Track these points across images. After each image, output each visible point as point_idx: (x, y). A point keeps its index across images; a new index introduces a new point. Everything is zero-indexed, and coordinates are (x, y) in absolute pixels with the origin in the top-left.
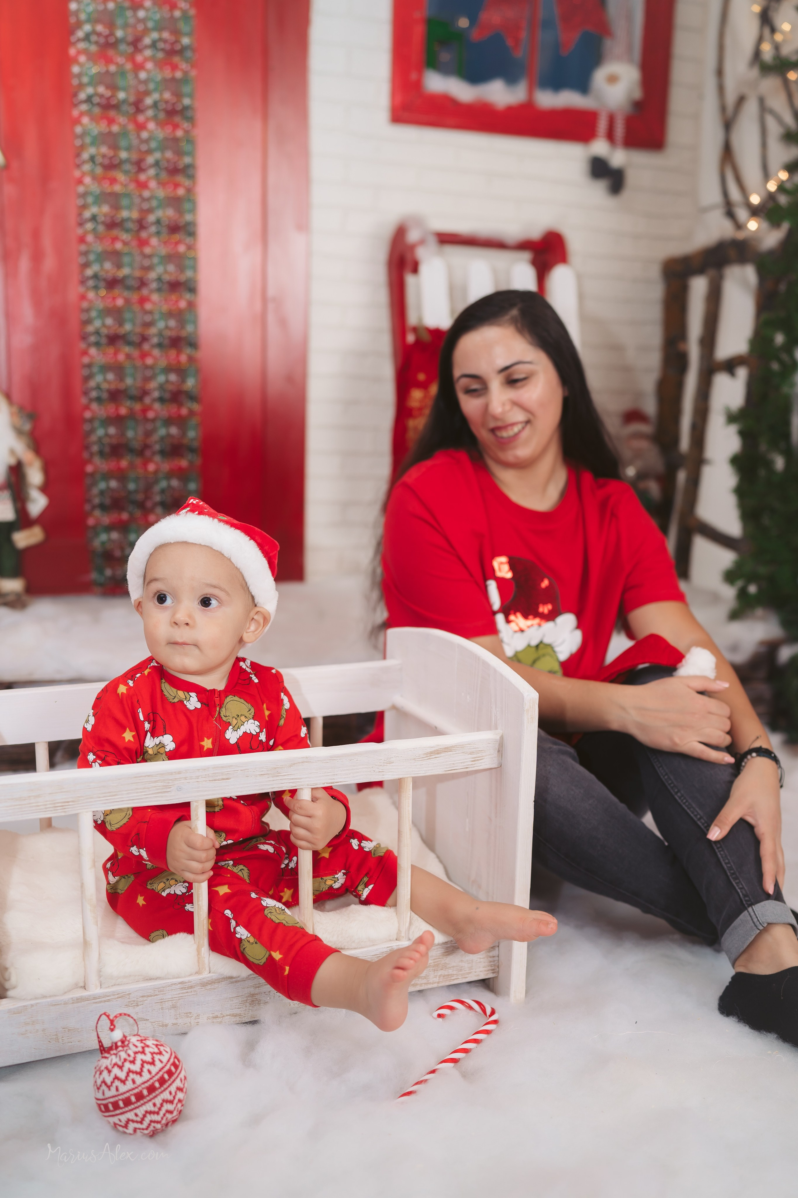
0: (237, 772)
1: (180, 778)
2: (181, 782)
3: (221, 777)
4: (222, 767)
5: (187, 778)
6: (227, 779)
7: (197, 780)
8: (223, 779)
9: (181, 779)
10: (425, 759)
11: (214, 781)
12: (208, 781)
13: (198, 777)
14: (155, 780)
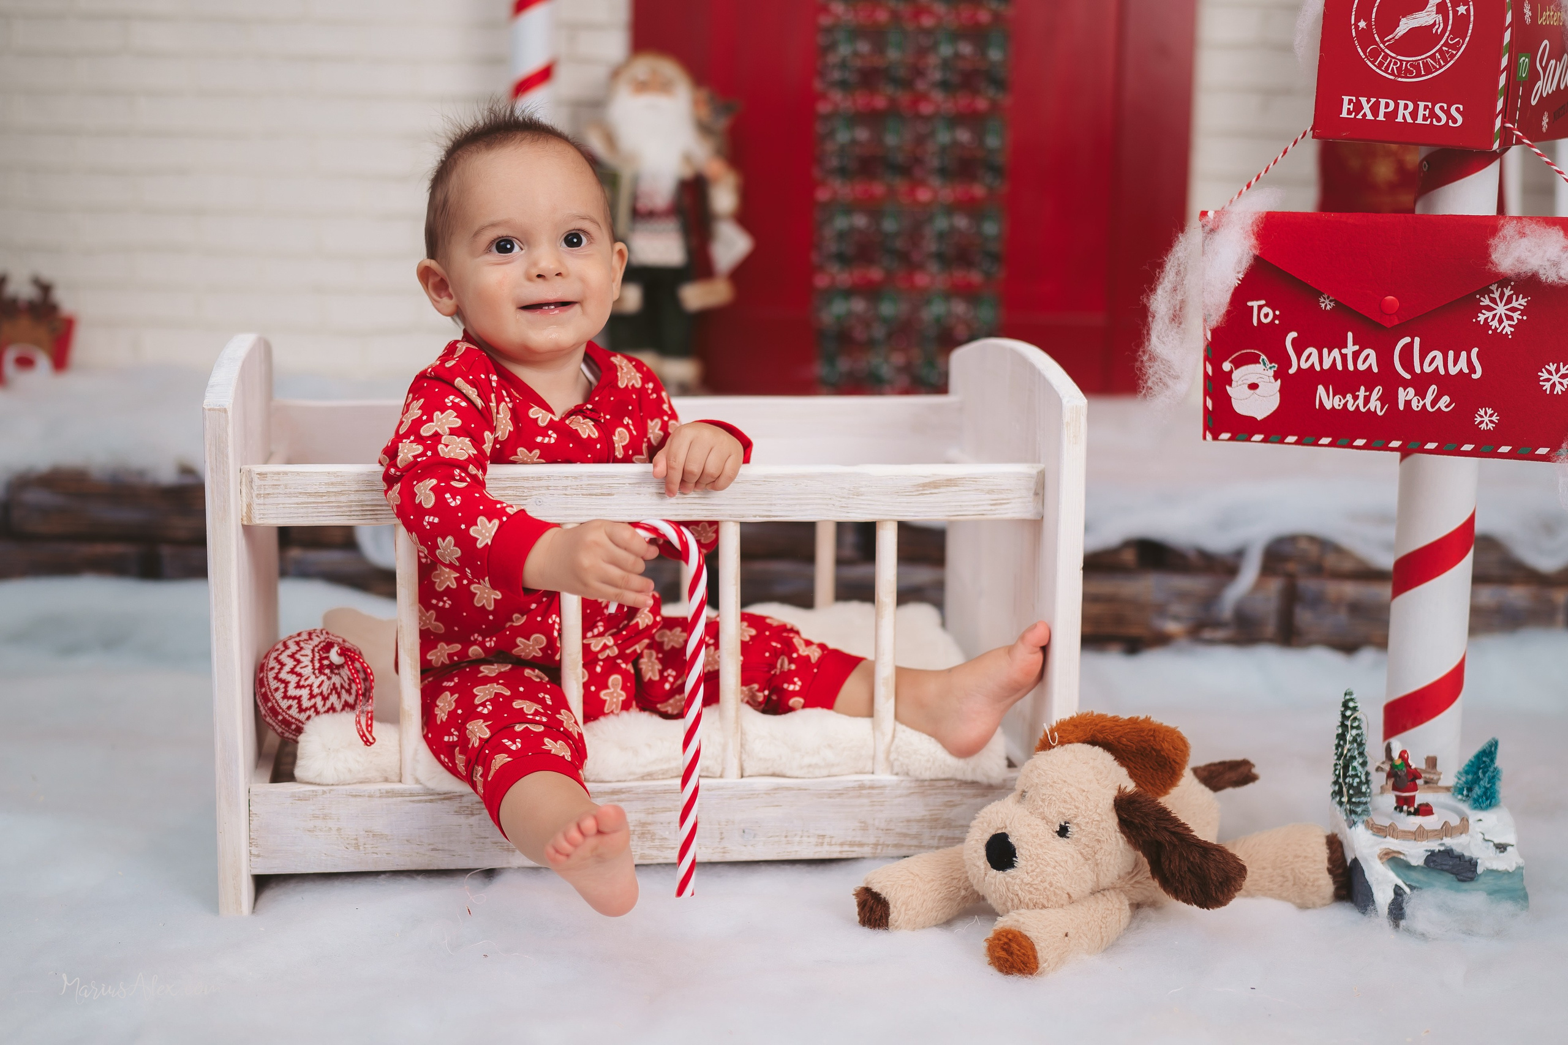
0: (623, 485)
1: (539, 487)
2: (540, 492)
3: (599, 491)
4: (602, 476)
5: (550, 488)
6: (609, 494)
7: (564, 492)
8: (603, 494)
9: (540, 489)
10: (914, 494)
11: (589, 496)
12: (581, 496)
13: (566, 488)
14: (504, 486)
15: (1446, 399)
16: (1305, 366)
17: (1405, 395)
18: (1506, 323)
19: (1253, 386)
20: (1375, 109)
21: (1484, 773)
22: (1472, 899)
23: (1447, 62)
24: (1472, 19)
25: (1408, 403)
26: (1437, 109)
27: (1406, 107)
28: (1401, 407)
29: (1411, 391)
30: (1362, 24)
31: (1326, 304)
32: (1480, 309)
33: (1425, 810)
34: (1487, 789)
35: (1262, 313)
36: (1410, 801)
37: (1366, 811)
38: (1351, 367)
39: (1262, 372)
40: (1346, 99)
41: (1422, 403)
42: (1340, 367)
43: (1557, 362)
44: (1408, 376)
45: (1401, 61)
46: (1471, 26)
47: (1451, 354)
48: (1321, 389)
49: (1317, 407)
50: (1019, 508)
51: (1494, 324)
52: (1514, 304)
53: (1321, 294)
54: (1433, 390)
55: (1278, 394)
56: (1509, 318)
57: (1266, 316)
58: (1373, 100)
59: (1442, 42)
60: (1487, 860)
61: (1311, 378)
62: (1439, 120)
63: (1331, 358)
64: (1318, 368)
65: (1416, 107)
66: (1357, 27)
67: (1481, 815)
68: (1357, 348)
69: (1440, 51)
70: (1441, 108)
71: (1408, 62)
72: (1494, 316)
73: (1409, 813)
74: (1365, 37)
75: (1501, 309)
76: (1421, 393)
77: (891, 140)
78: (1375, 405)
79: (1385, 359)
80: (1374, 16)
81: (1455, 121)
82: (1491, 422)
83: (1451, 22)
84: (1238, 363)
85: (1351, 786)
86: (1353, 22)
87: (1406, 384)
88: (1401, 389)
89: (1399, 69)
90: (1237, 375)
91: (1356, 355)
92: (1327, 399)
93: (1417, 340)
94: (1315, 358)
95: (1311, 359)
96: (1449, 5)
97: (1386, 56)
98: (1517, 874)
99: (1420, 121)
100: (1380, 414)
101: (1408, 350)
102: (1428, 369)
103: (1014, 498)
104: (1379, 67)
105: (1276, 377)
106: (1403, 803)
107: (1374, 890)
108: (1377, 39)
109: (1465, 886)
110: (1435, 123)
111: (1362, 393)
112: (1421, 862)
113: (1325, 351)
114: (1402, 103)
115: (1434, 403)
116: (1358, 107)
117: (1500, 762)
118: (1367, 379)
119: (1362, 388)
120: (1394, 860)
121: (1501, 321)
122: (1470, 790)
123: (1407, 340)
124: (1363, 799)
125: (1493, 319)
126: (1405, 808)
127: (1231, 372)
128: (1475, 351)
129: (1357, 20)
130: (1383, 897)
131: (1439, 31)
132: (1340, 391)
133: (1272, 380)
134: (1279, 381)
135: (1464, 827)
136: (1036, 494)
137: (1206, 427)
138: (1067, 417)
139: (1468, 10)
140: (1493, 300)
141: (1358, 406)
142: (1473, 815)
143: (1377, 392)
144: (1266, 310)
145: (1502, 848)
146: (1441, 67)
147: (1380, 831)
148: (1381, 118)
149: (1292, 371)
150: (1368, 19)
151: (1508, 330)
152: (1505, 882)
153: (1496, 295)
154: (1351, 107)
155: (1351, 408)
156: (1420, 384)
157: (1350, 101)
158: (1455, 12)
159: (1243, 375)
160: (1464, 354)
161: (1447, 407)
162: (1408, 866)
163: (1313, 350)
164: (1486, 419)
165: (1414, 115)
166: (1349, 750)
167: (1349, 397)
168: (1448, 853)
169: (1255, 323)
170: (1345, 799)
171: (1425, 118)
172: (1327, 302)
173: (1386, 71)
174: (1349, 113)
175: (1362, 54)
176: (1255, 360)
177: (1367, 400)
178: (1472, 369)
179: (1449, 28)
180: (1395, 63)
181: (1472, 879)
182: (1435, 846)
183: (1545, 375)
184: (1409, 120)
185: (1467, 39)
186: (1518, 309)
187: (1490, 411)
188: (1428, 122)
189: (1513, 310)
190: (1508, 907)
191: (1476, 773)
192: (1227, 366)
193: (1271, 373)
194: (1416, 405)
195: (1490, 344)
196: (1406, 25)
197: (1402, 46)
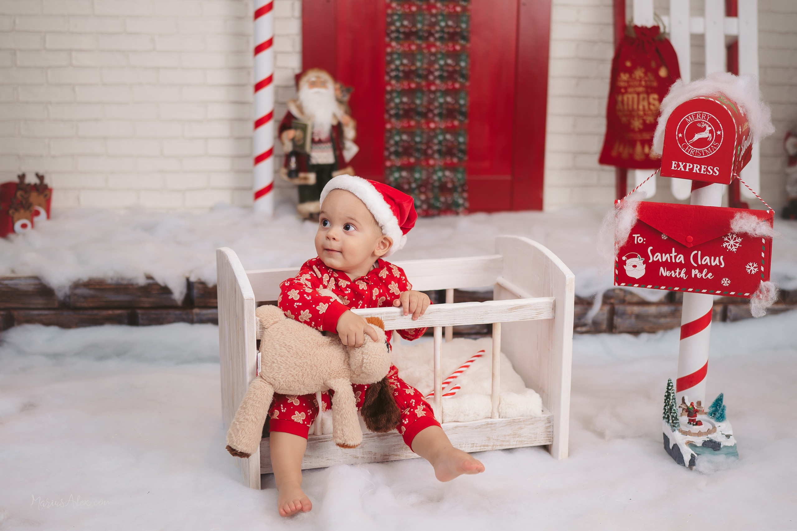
15: (710, 274)
16: (655, 260)
17: (694, 272)
18: (734, 247)
19: (635, 266)
20: (685, 167)
21: (720, 407)
22: (719, 458)
23: (713, 152)
24: (723, 136)
25: (696, 275)
26: (709, 168)
27: (697, 167)
28: (693, 276)
29: (697, 271)
30: (680, 135)
31: (664, 237)
32: (724, 242)
34: (721, 414)
35: (639, 239)
36: (694, 420)
37: (679, 426)
38: (674, 261)
39: (638, 261)
40: (674, 162)
41: (701, 275)
42: (669, 261)
43: (752, 262)
44: (696, 265)
45: (695, 150)
46: (722, 139)
47: (713, 258)
48: (662, 269)
49: (660, 275)
50: (546, 315)
51: (729, 247)
52: (737, 241)
53: (662, 233)
54: (705, 271)
55: (645, 270)
56: (735, 246)
57: (640, 240)
58: (684, 163)
59: (711, 144)
60: (725, 442)
61: (658, 264)
62: (710, 172)
63: (666, 257)
64: (660, 261)
65: (701, 167)
66: (678, 136)
67: (719, 424)
68: (676, 254)
69: (710, 147)
70: (711, 168)
71: (698, 150)
72: (729, 245)
73: (694, 425)
74: (681, 140)
75: (732, 242)
76: (701, 272)
77: (418, 102)
78: (683, 275)
79: (687, 258)
80: (685, 132)
81: (716, 173)
82: (728, 283)
83: (714, 137)
84: (629, 257)
85: (673, 417)
86: (677, 134)
87: (695, 268)
88: (693, 270)
89: (694, 153)
90: (628, 262)
91: (676, 257)
92: (664, 272)
93: (700, 252)
94: (659, 257)
95: (658, 257)
96: (714, 131)
97: (689, 148)
98: (735, 447)
99: (702, 172)
100: (685, 278)
101: (696, 257)
102: (704, 263)
103: (545, 311)
104: (687, 151)
105: (644, 263)
106: (691, 421)
107: (684, 456)
108: (686, 141)
109: (716, 452)
110: (708, 173)
111: (678, 270)
112: (701, 445)
113: (664, 254)
114: (695, 165)
115: (706, 276)
116: (678, 166)
117: (725, 403)
118: (680, 266)
119: (678, 269)
120: (691, 445)
121: (732, 247)
122: (715, 414)
123: (696, 252)
124: (678, 421)
125: (729, 246)
126: (692, 423)
127: (626, 260)
128: (722, 257)
129: (678, 134)
130: (687, 459)
131: (710, 140)
132: (669, 269)
133: (642, 264)
134: (645, 265)
135: (714, 429)
136: (553, 309)
137: (615, 281)
138: (568, 282)
139: (721, 133)
140: (729, 239)
141: (676, 275)
142: (717, 424)
143: (684, 270)
144: (640, 238)
145: (728, 436)
146: (711, 153)
147: (685, 433)
148: (687, 170)
149: (650, 261)
150: (683, 133)
151: (735, 250)
152: (731, 450)
153: (730, 237)
154: (676, 165)
155: (673, 276)
156: (701, 268)
157: (675, 163)
158: (716, 133)
159: (630, 262)
160: (717, 258)
161: (711, 277)
162: (696, 446)
163: (659, 254)
164: (726, 282)
165: (700, 170)
166: (671, 402)
167: (673, 272)
168: (711, 441)
169: (636, 243)
170: (671, 421)
171: (704, 172)
172: (665, 236)
173: (689, 153)
174: (675, 167)
175: (680, 146)
176: (635, 256)
177: (680, 273)
178: (721, 264)
179: (714, 139)
180: (693, 151)
181: (719, 450)
182: (705, 438)
183: (748, 267)
184: (698, 172)
185: (721, 144)
186: (738, 243)
187: (727, 279)
188: (705, 173)
189: (737, 243)
190: (732, 458)
191: (716, 407)
192: (624, 258)
193: (642, 261)
194: (699, 276)
195: (728, 255)
196: (697, 137)
197: (696, 144)
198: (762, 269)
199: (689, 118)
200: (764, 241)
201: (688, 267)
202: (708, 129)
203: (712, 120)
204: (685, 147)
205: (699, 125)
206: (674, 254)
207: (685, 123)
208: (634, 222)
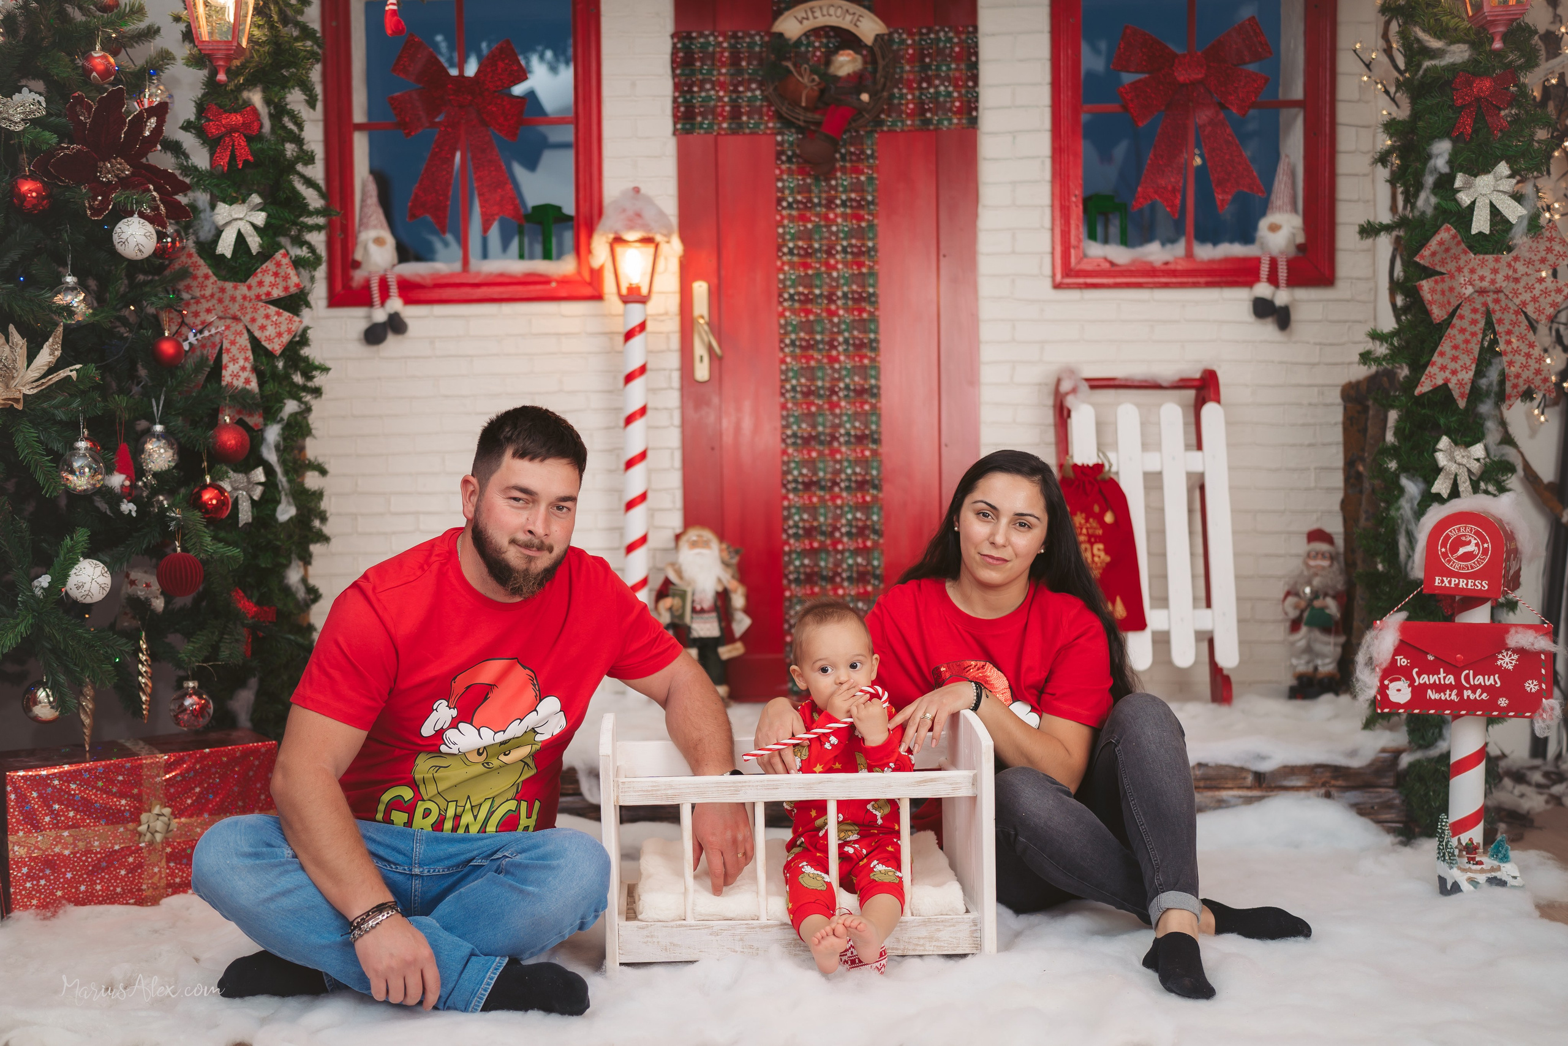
15: (1485, 695)
16: (1421, 682)
17: (1467, 693)
18: (1510, 665)
19: (1399, 690)
20: (1450, 582)
21: (1502, 849)
23: (1480, 565)
24: (1490, 549)
25: (1468, 696)
26: (1477, 583)
27: (1463, 582)
28: (1466, 698)
29: (1470, 692)
30: (1443, 550)
31: (1431, 658)
32: (1498, 659)
33: (1480, 863)
34: (1505, 855)
35: (1402, 661)
36: (1474, 859)
37: (1457, 863)
38: (1442, 682)
39: (1403, 684)
40: (1437, 578)
41: (1475, 696)
42: (1437, 682)
43: (1532, 679)
44: (1468, 686)
45: (1460, 564)
46: (1490, 551)
47: (1487, 677)
48: (1429, 691)
49: (1428, 698)
52: (1513, 657)
53: (1428, 654)
54: (1479, 691)
55: (1410, 693)
56: (1511, 663)
57: (1404, 662)
59: (1478, 557)
60: (1511, 881)
61: (1424, 687)
62: (1478, 586)
63: (1433, 679)
64: (1428, 683)
65: (1468, 582)
66: (1441, 551)
68: (1445, 675)
69: (1477, 561)
70: (1479, 582)
71: (1463, 565)
72: (1504, 662)
73: (1475, 864)
74: (1445, 555)
75: (1507, 659)
76: (1474, 692)
78: (1454, 697)
79: (1457, 679)
80: (1448, 547)
81: (1485, 587)
82: (1506, 703)
83: (1481, 550)
84: (1391, 681)
85: (1449, 853)
86: (1439, 550)
87: (1467, 689)
88: (1465, 691)
89: (1460, 567)
90: (1391, 686)
91: (1444, 678)
93: (1472, 671)
94: (1426, 679)
95: (1424, 679)
96: (1480, 543)
97: (1454, 562)
99: (1469, 587)
100: (1456, 701)
101: (1467, 676)
102: (1477, 683)
104: (1451, 566)
105: (1409, 686)
106: (1470, 860)
108: (1450, 556)
110: (1475, 588)
111: (1448, 692)
112: (1483, 881)
113: (1431, 676)
114: (1461, 580)
115: (1480, 696)
116: (1443, 581)
118: (1450, 687)
120: (1472, 880)
121: (1507, 664)
122: (1497, 855)
123: (1467, 671)
124: (1455, 858)
125: (1504, 664)
126: (1472, 861)
127: (1388, 684)
128: (1497, 676)
129: (1441, 549)
131: (1476, 553)
132: (1438, 692)
133: (1407, 688)
134: (1410, 688)
135: (1499, 869)
139: (1488, 545)
140: (1504, 656)
141: (1446, 698)
142: (1502, 865)
143: (1455, 692)
144: (1404, 660)
145: (1515, 878)
146: (1478, 567)
147: (1464, 870)
148: (1453, 585)
149: (1416, 684)
150: (1446, 548)
151: (1511, 668)
153: (1505, 654)
154: (1439, 581)
155: (1443, 698)
156: (1474, 688)
157: (1439, 579)
158: (1483, 546)
159: (1394, 686)
160: (1492, 677)
161: (1486, 698)
162: (1478, 882)
163: (1426, 676)
165: (1467, 584)
167: (1442, 694)
168: (1495, 878)
169: (1398, 665)
171: (1472, 586)
173: (1454, 568)
174: (1439, 584)
175: (1443, 561)
176: (1399, 680)
177: (1450, 696)
178: (1496, 683)
179: (1481, 552)
180: (1458, 565)
181: (1506, 887)
182: (1489, 875)
183: (1527, 685)
184: (1465, 586)
185: (1489, 556)
186: (1515, 660)
187: (1504, 699)
188: (1472, 588)
189: (1513, 660)
191: (1498, 849)
192: (1386, 682)
193: (1407, 685)
194: (1472, 697)
195: (1503, 673)
196: (1462, 551)
197: (1460, 558)
198: (1544, 686)
199: (1453, 532)
200: (1543, 657)
201: (1460, 688)
202: (1474, 542)
203: (1477, 533)
204: (1449, 561)
205: (1463, 539)
206: (1442, 675)
207: (1448, 537)
208: (1397, 643)
